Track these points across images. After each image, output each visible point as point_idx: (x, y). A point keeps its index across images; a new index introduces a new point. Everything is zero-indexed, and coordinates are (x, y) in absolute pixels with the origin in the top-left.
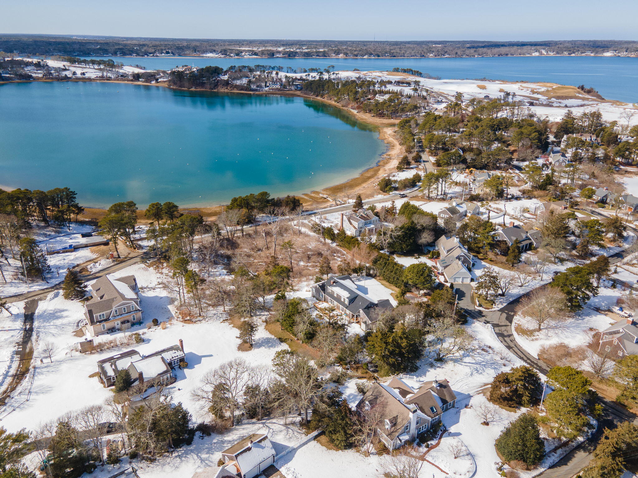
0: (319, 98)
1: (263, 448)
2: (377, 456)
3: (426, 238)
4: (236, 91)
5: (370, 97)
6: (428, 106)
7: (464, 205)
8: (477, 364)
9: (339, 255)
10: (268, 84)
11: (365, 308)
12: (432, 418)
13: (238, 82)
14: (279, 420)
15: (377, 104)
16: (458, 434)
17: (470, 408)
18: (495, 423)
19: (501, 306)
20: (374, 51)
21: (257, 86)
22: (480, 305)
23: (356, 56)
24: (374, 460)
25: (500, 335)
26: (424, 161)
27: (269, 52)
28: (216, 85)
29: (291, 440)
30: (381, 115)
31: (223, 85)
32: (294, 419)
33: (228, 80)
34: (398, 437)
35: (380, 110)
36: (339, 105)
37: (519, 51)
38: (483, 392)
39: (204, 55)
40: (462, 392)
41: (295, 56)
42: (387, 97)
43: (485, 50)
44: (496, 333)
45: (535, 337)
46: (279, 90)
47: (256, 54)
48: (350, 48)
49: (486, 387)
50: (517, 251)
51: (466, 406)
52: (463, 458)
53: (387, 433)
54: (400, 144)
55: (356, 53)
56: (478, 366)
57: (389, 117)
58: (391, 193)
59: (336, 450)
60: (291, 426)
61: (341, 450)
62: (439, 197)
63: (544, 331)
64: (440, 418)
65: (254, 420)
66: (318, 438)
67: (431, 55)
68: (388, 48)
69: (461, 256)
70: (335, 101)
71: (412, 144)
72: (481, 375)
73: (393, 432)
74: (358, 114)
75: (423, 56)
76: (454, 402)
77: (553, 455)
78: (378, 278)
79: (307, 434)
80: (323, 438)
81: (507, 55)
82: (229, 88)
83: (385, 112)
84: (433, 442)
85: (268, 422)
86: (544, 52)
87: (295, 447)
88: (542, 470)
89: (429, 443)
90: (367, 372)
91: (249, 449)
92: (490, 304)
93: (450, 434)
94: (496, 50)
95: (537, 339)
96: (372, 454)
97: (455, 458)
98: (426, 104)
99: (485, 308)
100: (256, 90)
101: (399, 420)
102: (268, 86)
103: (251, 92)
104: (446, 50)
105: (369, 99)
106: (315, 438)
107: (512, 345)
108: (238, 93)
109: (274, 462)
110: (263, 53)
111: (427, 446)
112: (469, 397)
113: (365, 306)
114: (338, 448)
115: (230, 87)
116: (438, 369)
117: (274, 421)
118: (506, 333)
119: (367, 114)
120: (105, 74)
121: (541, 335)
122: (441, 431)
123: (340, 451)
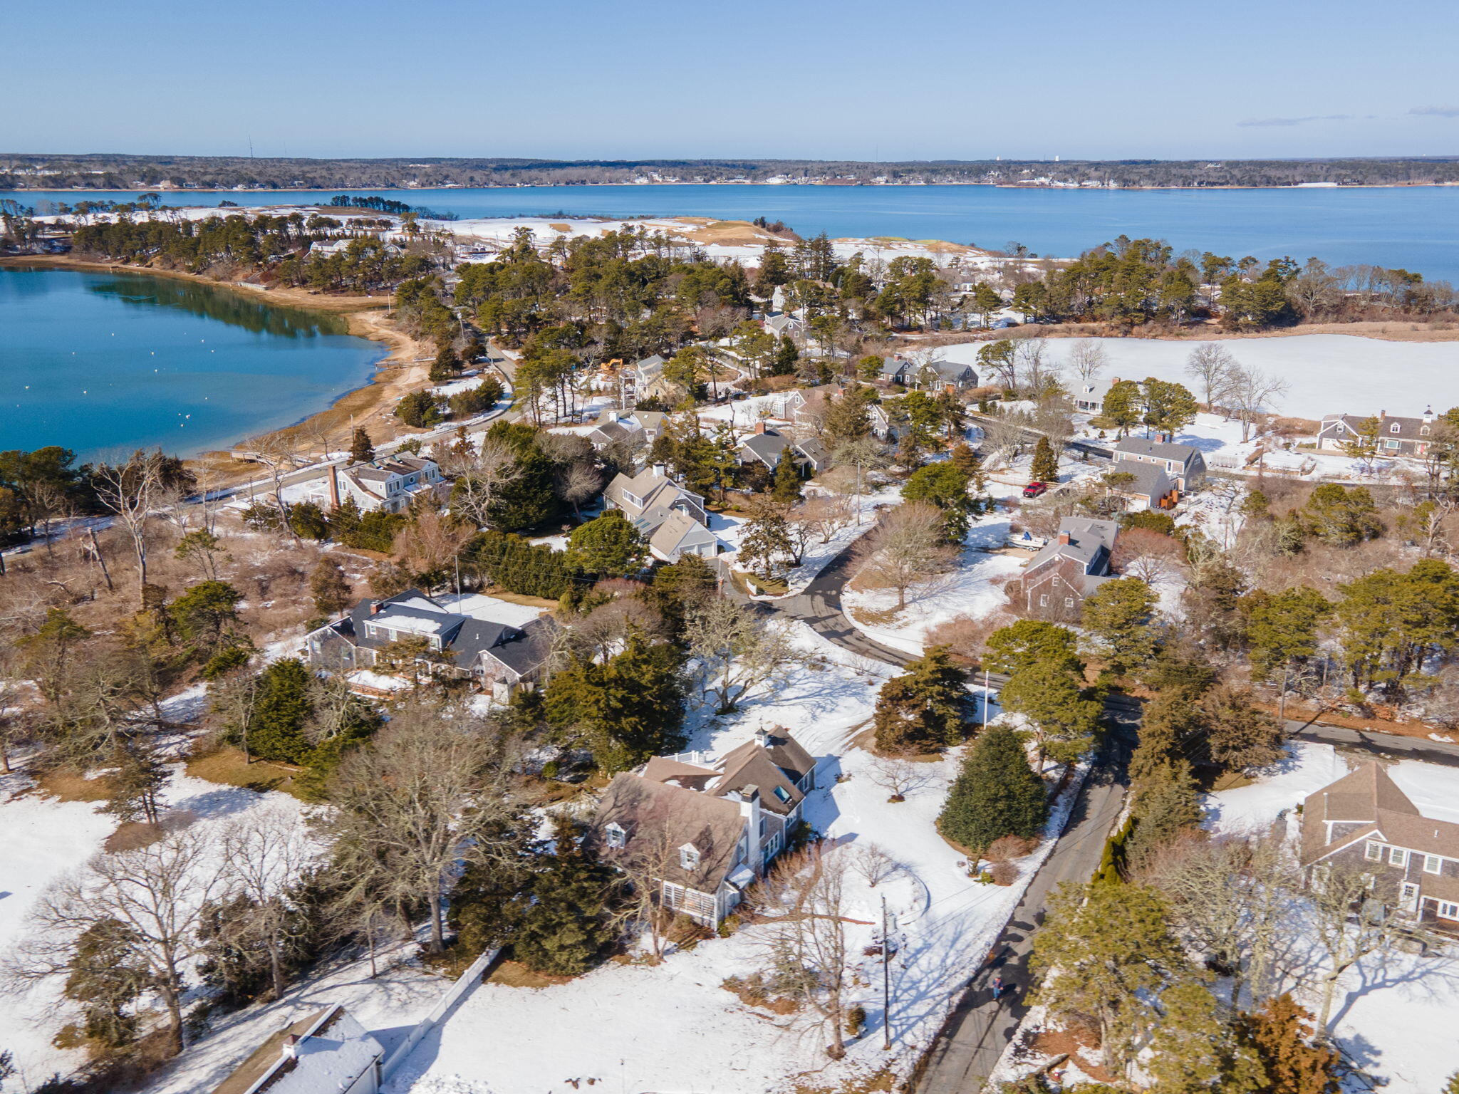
0: (134, 266)
1: (335, 1046)
2: (683, 953)
3: (579, 484)
5: (292, 251)
6: (453, 262)
7: (633, 419)
8: (813, 695)
9: (354, 566)
11: (496, 645)
12: (786, 814)
14: (345, 975)
15: (320, 262)
16: (852, 837)
17: (848, 779)
18: (914, 791)
19: (804, 585)
20: (260, 174)
22: (760, 591)
23: (211, 185)
24: (679, 964)
25: (830, 634)
26: (495, 360)
29: (410, 1007)
30: (337, 289)
32: (397, 954)
34: (727, 880)
35: (331, 277)
36: (204, 279)
37: (607, 174)
38: (859, 742)
40: (819, 753)
42: (343, 245)
43: (534, 173)
44: (821, 634)
45: (900, 623)
48: (187, 169)
49: (857, 732)
50: (793, 473)
51: (838, 778)
52: (888, 878)
53: (693, 880)
54: (414, 338)
55: (208, 178)
56: (817, 699)
57: (358, 291)
59: (564, 983)
60: (395, 975)
61: (576, 975)
62: (562, 421)
63: (912, 605)
64: (799, 813)
65: (252, 1009)
66: (495, 974)
67: (412, 183)
68: (296, 170)
69: (680, 502)
70: (190, 270)
71: (451, 327)
72: (834, 715)
73: (709, 872)
74: (268, 292)
75: (393, 185)
76: (812, 772)
77: (1055, 810)
78: (490, 591)
79: (456, 975)
80: (508, 968)
81: (583, 182)
83: (346, 281)
84: (807, 873)
85: (307, 992)
86: (656, 177)
87: (435, 1019)
88: (1050, 844)
89: (798, 876)
90: (558, 787)
91: (290, 1065)
92: (778, 586)
93: (835, 842)
94: (558, 173)
95: (906, 624)
96: (668, 952)
97: (873, 885)
98: (449, 259)
99: (773, 595)
101: (717, 837)
104: (445, 173)
105: (291, 257)
106: (486, 975)
107: (864, 646)
109: (380, 1083)
112: (834, 760)
113: (493, 641)
114: (565, 974)
116: (731, 728)
117: (328, 982)
118: (840, 630)
119: (296, 290)
121: (910, 612)
122: (812, 842)
123: (576, 981)
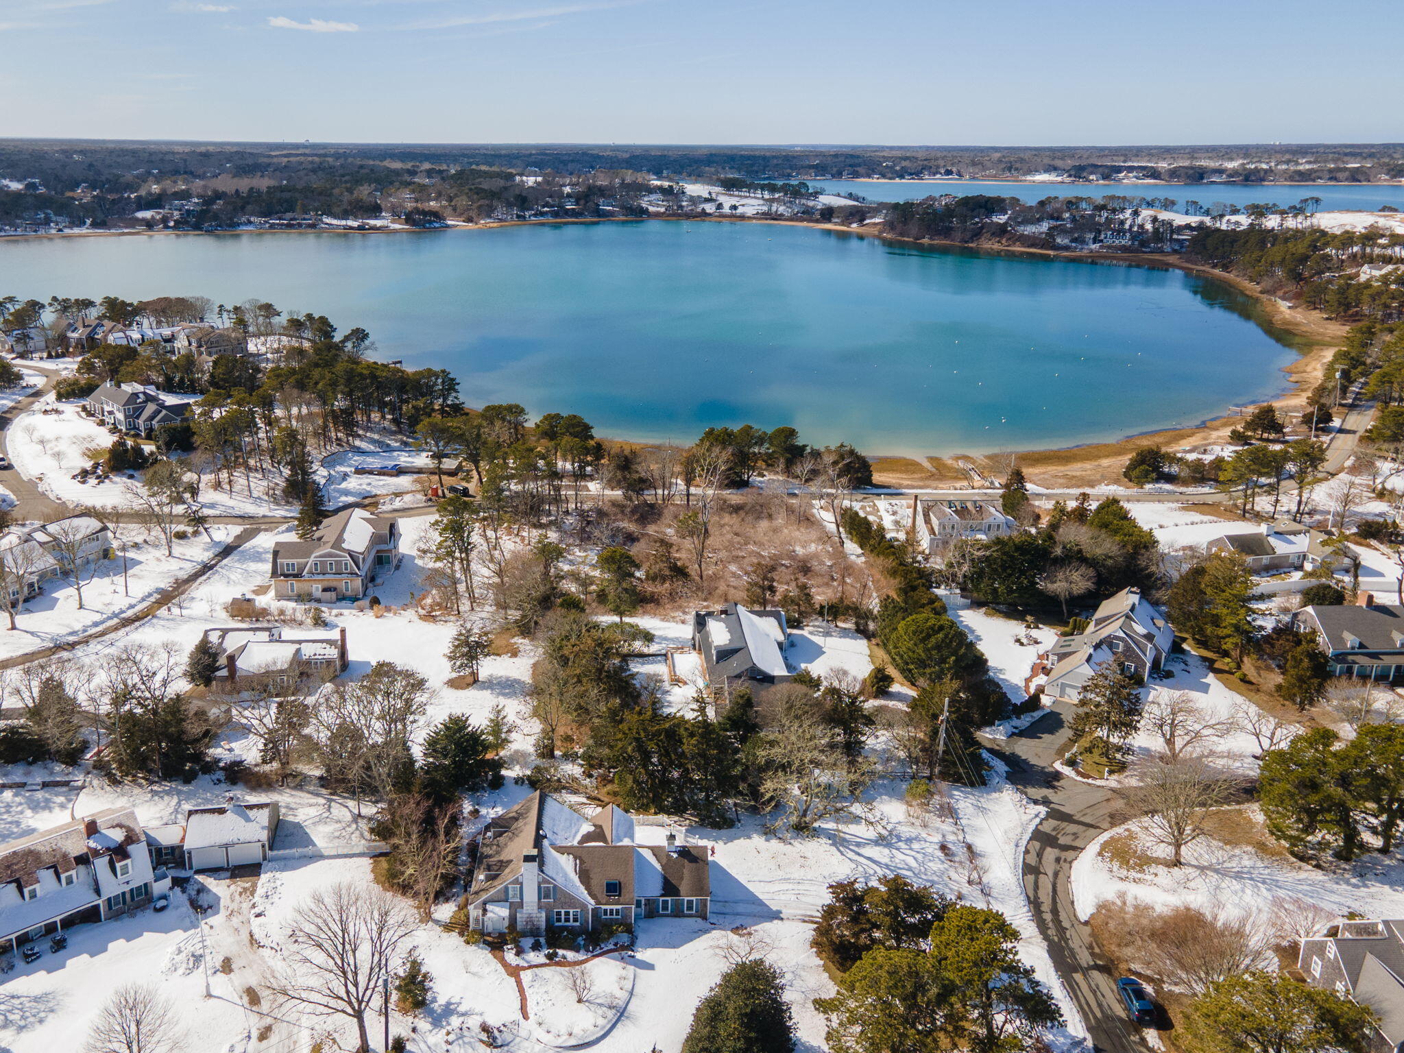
0: (1217, 271)
1: (248, 819)
2: (440, 929)
4: (1018, 248)
5: (1349, 271)
7: (1302, 539)
10: (1102, 236)
12: (598, 903)
13: (1029, 230)
14: (359, 806)
16: (650, 967)
17: (742, 935)
21: (1074, 240)
22: (1072, 763)
25: (1043, 837)
26: (1341, 431)
27: (1191, 172)
28: (977, 234)
29: (336, 840)
31: (993, 234)
33: (1006, 223)
34: (484, 904)
36: (1254, 289)
39: (1029, 178)
40: (767, 902)
41: (1263, 180)
42: (1383, 270)
44: (1036, 831)
46: (1124, 249)
47: (1154, 174)
51: (738, 929)
52: (594, 1008)
53: (476, 889)
58: (1148, 487)
60: (363, 822)
64: (626, 914)
66: (377, 859)
70: (1252, 279)
73: (483, 890)
74: (1289, 311)
76: (703, 902)
78: (875, 641)
80: (385, 863)
82: (1004, 241)
84: (570, 955)
87: (326, 854)
89: (561, 952)
92: (1105, 769)
93: (630, 960)
97: (581, 1002)
99: (1079, 773)
100: (1066, 248)
101: (507, 871)
102: (1101, 241)
103: (1051, 253)
106: (374, 855)
107: (1049, 867)
108: (1022, 253)
109: (260, 860)
110: (1173, 173)
111: (550, 957)
112: (773, 916)
115: (1008, 240)
116: (774, 842)
117: (350, 803)
118: (1065, 840)
119: (1314, 312)
120: (774, 209)
122: (616, 944)
